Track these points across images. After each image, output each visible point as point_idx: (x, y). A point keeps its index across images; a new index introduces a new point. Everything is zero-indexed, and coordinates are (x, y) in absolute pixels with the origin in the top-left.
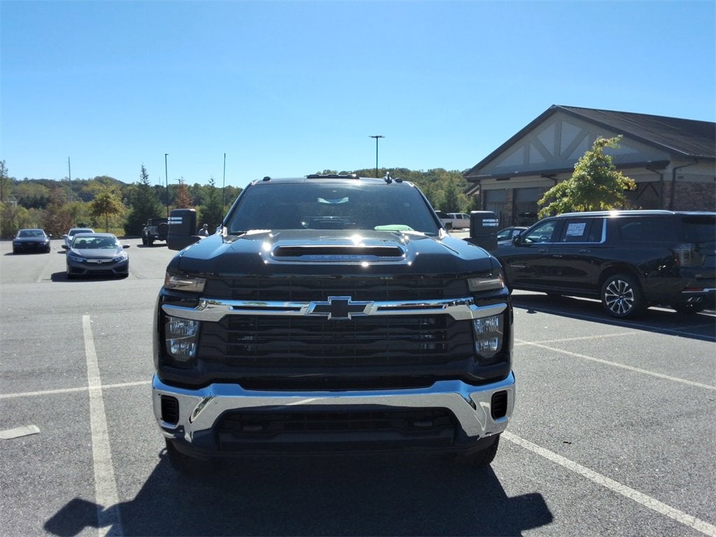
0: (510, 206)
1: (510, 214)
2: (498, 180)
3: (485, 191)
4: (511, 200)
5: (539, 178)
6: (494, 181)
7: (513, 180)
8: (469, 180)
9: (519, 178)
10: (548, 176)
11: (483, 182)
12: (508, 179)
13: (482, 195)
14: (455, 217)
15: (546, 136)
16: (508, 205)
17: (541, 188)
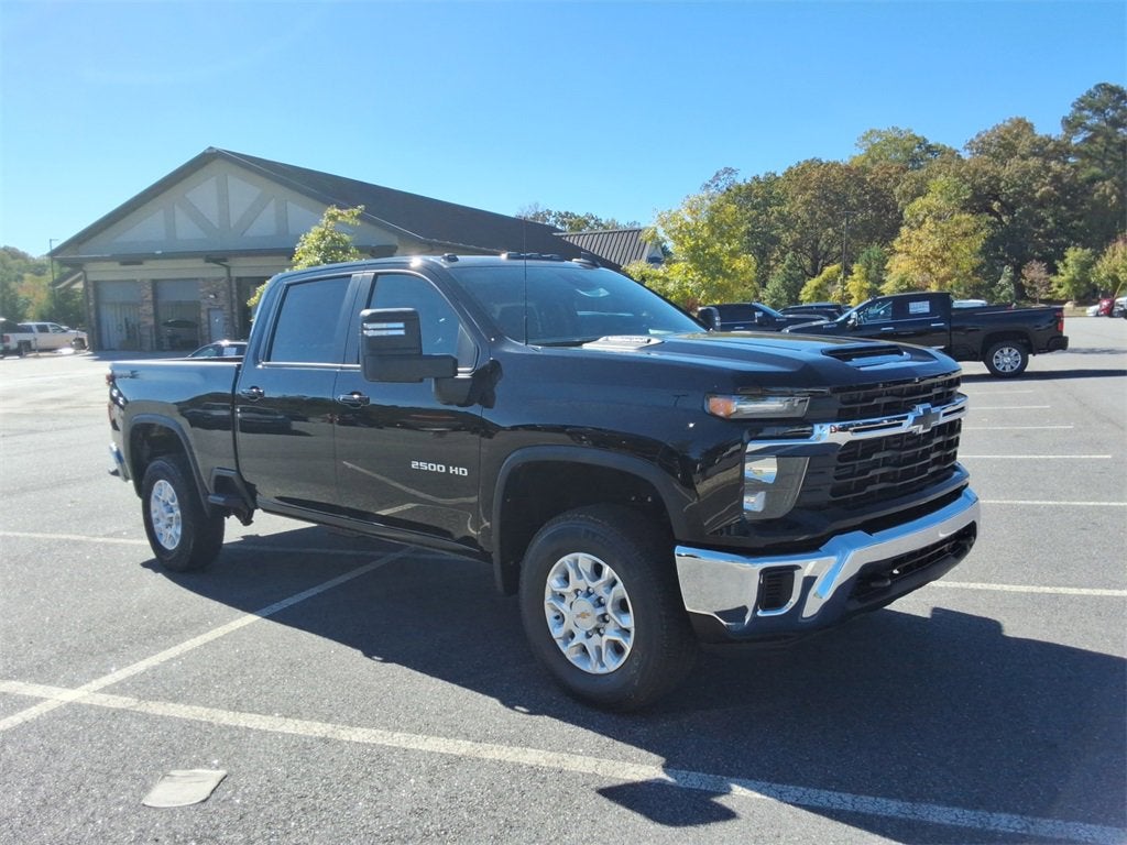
0: (149, 309)
1: (151, 322)
2: (124, 264)
3: (96, 283)
4: (150, 297)
5: (199, 263)
6: (116, 266)
7: (148, 265)
8: (63, 263)
9: (165, 262)
10: (215, 261)
11: (89, 267)
12: (140, 263)
13: (91, 289)
14: (35, 330)
15: (203, 194)
16: (144, 308)
17: (204, 279)
